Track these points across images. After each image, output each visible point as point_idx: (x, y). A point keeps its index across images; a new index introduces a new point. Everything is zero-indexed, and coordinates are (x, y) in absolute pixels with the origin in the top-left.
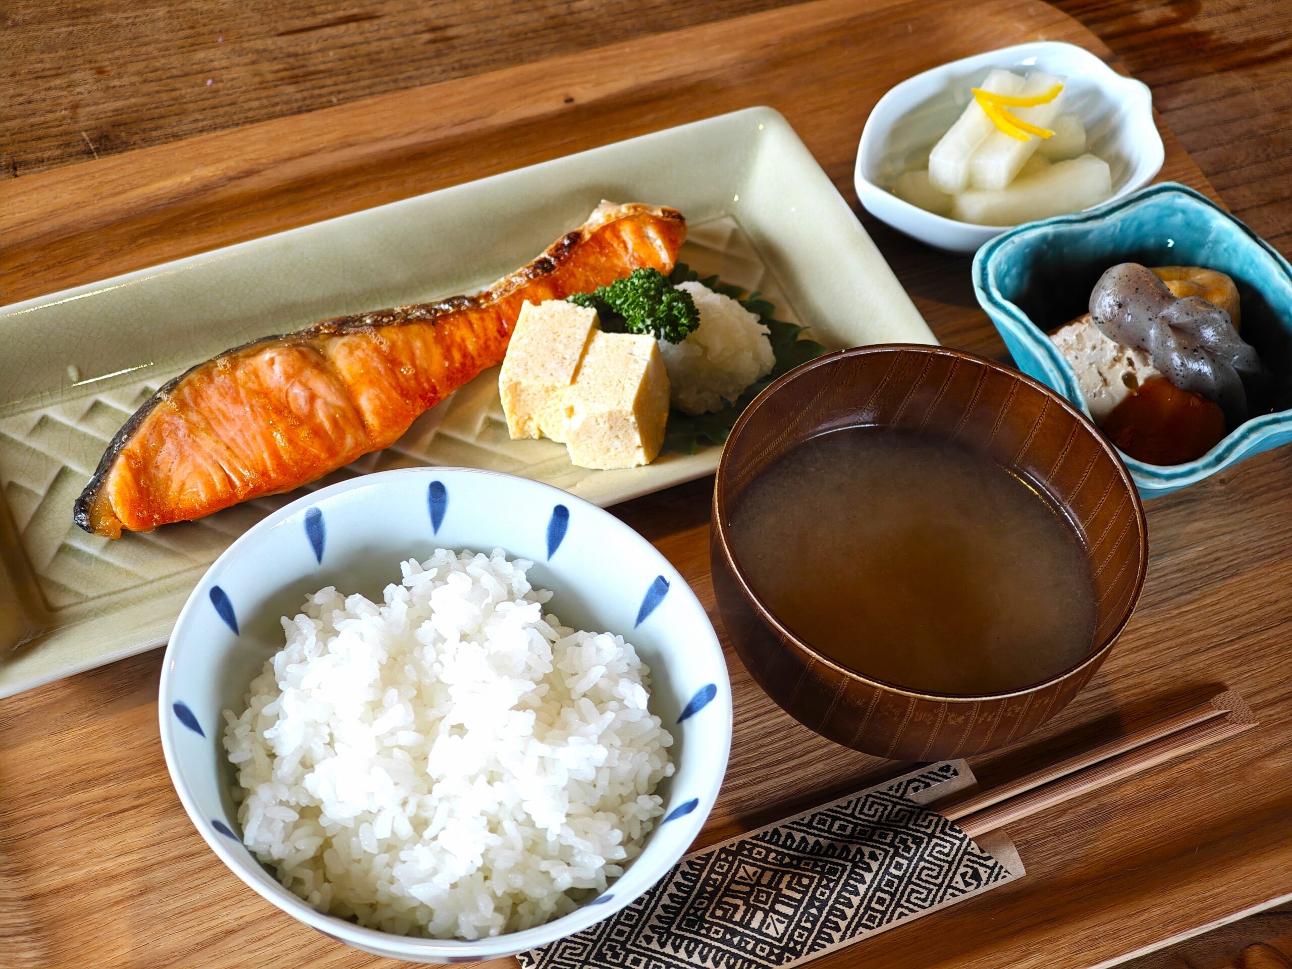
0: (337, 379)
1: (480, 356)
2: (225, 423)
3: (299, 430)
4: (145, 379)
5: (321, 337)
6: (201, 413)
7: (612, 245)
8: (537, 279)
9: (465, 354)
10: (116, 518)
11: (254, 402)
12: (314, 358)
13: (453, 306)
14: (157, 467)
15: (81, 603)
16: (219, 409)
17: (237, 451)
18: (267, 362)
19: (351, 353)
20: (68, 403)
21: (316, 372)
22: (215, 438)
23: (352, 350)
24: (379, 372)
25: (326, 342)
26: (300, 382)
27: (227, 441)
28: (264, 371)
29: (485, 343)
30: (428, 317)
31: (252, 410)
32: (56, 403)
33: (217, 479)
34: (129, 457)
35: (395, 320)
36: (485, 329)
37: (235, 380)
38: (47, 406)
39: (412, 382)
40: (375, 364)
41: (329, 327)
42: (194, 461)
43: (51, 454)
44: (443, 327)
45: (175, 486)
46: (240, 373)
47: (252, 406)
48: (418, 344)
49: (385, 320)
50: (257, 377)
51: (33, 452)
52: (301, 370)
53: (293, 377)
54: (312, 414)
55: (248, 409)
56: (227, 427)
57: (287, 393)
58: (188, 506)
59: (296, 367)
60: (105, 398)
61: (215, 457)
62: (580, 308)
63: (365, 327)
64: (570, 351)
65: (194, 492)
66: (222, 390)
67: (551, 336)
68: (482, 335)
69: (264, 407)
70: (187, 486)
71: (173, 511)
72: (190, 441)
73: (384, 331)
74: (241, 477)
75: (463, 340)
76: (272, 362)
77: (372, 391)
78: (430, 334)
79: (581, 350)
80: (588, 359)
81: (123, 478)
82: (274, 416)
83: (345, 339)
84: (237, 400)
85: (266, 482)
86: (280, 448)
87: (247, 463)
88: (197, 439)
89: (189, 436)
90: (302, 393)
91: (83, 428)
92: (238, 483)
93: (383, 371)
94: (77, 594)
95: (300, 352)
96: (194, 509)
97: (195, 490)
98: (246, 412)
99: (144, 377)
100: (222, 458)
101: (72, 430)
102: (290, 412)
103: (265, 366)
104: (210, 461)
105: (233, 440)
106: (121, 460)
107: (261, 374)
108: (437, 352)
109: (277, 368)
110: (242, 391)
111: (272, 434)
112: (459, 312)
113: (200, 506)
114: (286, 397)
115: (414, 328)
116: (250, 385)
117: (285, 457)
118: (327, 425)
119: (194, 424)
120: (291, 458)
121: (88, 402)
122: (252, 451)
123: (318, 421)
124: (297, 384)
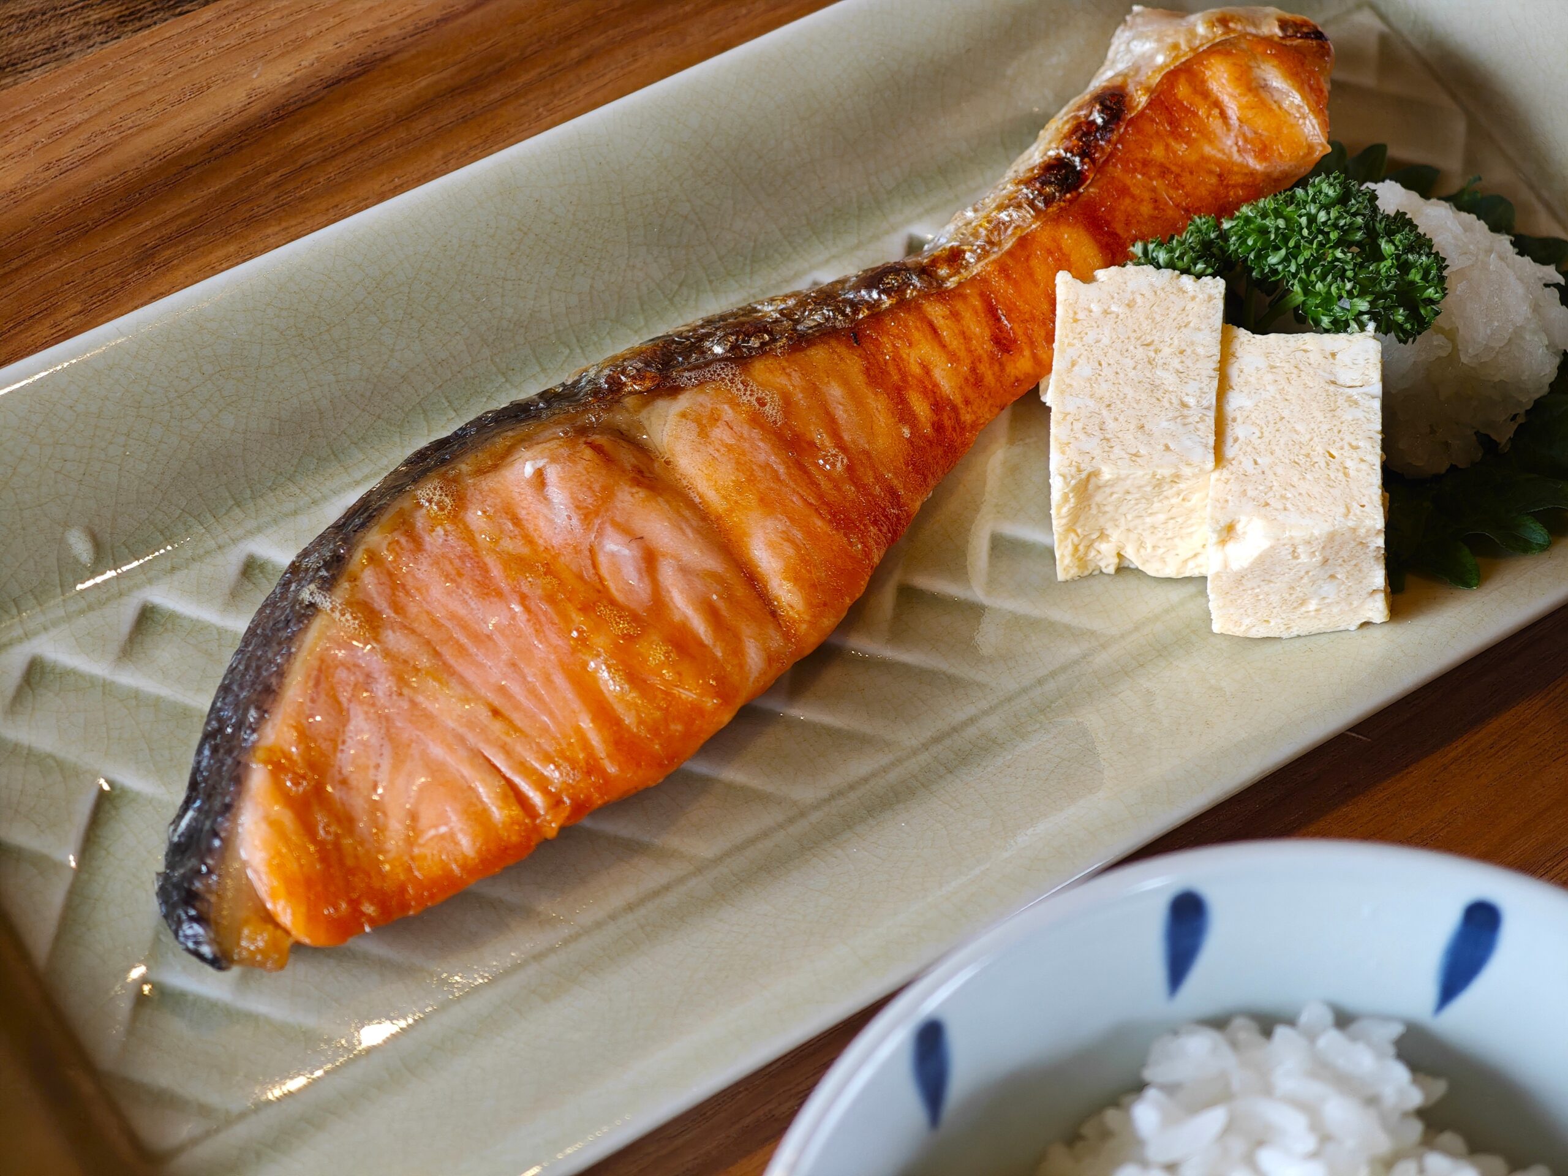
0: (691, 505)
1: (967, 402)
2: (473, 650)
3: (641, 647)
4: (244, 537)
5: (629, 401)
6: (413, 631)
7: (1195, 114)
8: (1053, 209)
9: (939, 404)
10: (277, 925)
11: (525, 588)
12: (627, 458)
13: (887, 292)
14: (344, 782)
15: (217, 1131)
16: (453, 616)
17: (517, 718)
18: (529, 482)
19: (703, 433)
20: (82, 621)
21: (642, 494)
22: (459, 690)
23: (704, 425)
24: (777, 478)
25: (643, 415)
26: (616, 525)
27: (491, 696)
28: (526, 503)
29: (973, 370)
30: (840, 322)
31: (527, 609)
32: (55, 624)
33: (486, 793)
34: (278, 767)
35: (773, 340)
36: (965, 337)
37: (469, 536)
38: (36, 633)
39: (849, 489)
40: (762, 457)
41: (639, 377)
42: (424, 755)
43: (71, 754)
44: (878, 344)
45: (396, 827)
46: (475, 517)
47: (523, 599)
48: (835, 392)
49: (754, 343)
50: (516, 521)
51: (30, 757)
52: (607, 496)
53: (597, 513)
54: (658, 603)
55: (517, 608)
56: (481, 658)
57: (591, 551)
58: (437, 871)
59: (597, 487)
60: (162, 596)
61: (472, 739)
62: (1187, 281)
63: (717, 366)
64: (1192, 387)
65: (442, 837)
66: (449, 568)
67: (1140, 352)
68: (962, 354)
69: (551, 599)
70: (424, 822)
71: (402, 889)
72: (405, 705)
73: (760, 368)
74: (542, 783)
75: (927, 371)
76: (540, 480)
77: (770, 523)
78: (853, 365)
79: (1215, 383)
80: (1236, 401)
81: (273, 824)
82: (578, 618)
83: (683, 402)
84: (487, 589)
85: (598, 789)
86: (611, 699)
87: (547, 746)
88: (420, 699)
89: (400, 694)
90: (626, 552)
91: (128, 678)
92: (537, 798)
93: (782, 470)
94: (204, 1111)
95: (597, 449)
96: (448, 876)
97: (443, 829)
98: (513, 617)
99: (240, 531)
100: (487, 741)
101: (107, 688)
102: (613, 602)
103: (529, 491)
104: (462, 753)
105: (502, 690)
106: (258, 777)
107: (522, 514)
108: (878, 405)
109: (557, 494)
110: (490, 561)
111: (585, 665)
112: (902, 304)
113: (463, 867)
114: (595, 566)
115: (818, 354)
116: (508, 545)
117: (629, 719)
118: (700, 626)
119: (406, 662)
120: (641, 722)
121: (127, 612)
122: (551, 715)
123: (677, 618)
124: (609, 530)
